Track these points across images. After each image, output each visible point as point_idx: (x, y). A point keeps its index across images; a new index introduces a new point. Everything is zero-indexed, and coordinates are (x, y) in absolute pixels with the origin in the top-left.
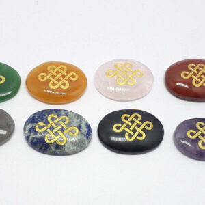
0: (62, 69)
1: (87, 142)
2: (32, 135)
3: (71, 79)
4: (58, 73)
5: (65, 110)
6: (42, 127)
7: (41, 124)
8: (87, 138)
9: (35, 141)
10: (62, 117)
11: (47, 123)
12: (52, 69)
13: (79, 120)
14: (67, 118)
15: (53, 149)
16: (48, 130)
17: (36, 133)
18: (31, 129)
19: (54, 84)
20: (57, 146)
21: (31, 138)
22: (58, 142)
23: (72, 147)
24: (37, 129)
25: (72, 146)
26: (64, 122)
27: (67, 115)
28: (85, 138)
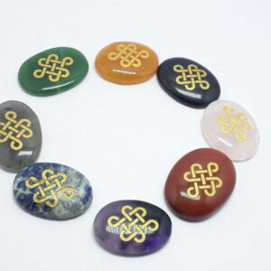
0: (132, 48)
1: (83, 207)
2: (21, 190)
3: (143, 56)
4: (128, 51)
5: (65, 166)
6: (34, 183)
7: (34, 179)
8: (84, 203)
9: (22, 197)
10: (59, 174)
11: (40, 178)
12: (122, 48)
13: (78, 181)
14: (65, 176)
15: (41, 210)
16: (40, 187)
17: (25, 188)
18: (21, 182)
19: (125, 63)
20: (46, 208)
21: (18, 194)
22: (48, 203)
23: (64, 212)
24: (27, 185)
25: (63, 209)
26: (60, 180)
27: (65, 173)
28: (81, 203)
